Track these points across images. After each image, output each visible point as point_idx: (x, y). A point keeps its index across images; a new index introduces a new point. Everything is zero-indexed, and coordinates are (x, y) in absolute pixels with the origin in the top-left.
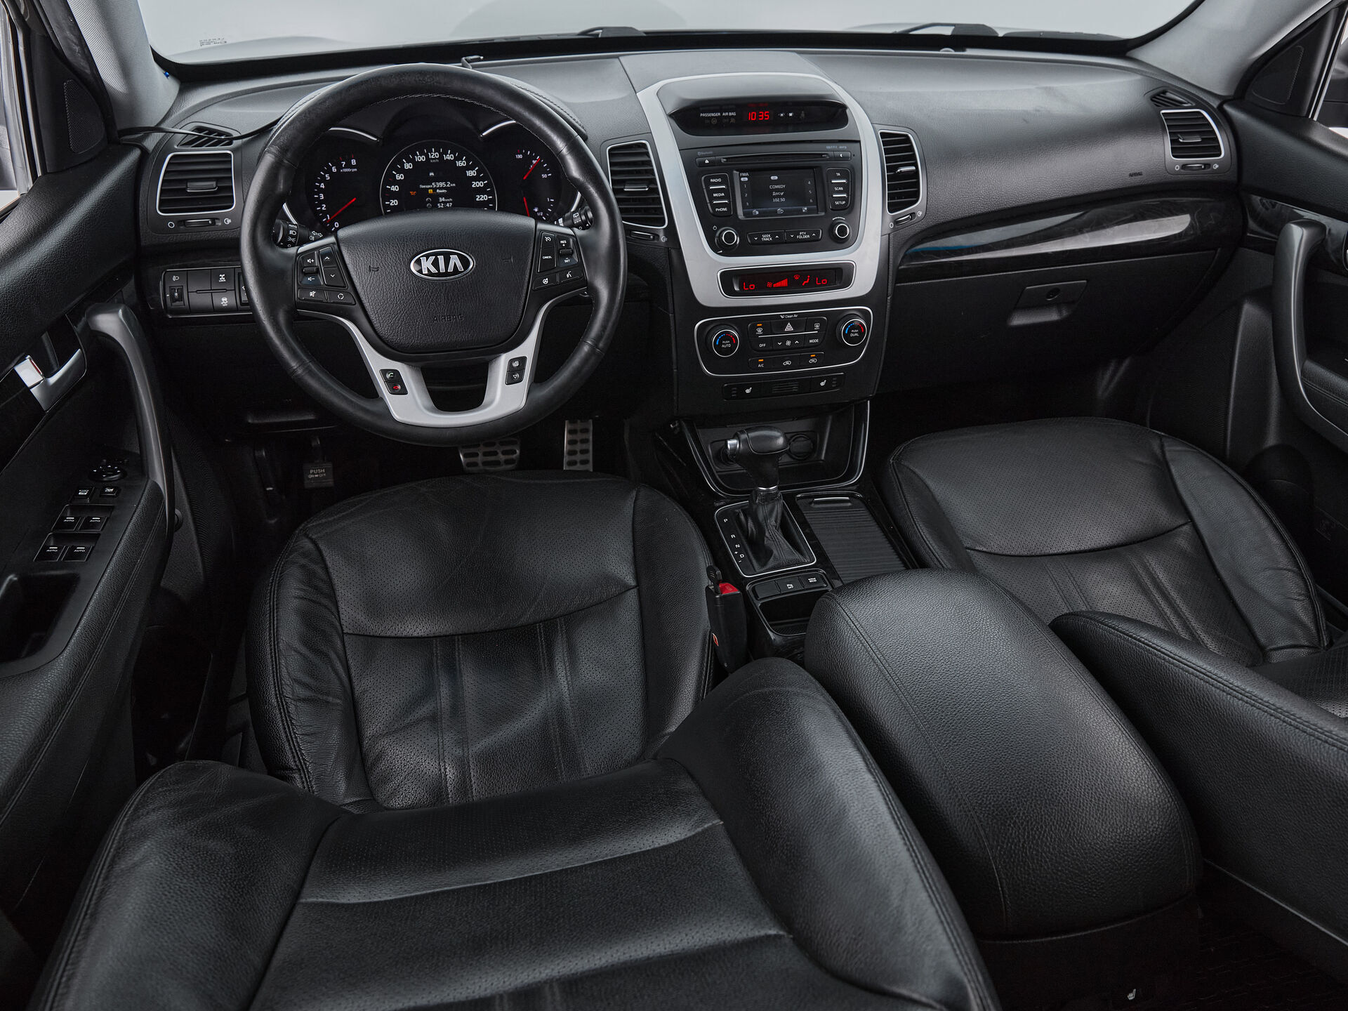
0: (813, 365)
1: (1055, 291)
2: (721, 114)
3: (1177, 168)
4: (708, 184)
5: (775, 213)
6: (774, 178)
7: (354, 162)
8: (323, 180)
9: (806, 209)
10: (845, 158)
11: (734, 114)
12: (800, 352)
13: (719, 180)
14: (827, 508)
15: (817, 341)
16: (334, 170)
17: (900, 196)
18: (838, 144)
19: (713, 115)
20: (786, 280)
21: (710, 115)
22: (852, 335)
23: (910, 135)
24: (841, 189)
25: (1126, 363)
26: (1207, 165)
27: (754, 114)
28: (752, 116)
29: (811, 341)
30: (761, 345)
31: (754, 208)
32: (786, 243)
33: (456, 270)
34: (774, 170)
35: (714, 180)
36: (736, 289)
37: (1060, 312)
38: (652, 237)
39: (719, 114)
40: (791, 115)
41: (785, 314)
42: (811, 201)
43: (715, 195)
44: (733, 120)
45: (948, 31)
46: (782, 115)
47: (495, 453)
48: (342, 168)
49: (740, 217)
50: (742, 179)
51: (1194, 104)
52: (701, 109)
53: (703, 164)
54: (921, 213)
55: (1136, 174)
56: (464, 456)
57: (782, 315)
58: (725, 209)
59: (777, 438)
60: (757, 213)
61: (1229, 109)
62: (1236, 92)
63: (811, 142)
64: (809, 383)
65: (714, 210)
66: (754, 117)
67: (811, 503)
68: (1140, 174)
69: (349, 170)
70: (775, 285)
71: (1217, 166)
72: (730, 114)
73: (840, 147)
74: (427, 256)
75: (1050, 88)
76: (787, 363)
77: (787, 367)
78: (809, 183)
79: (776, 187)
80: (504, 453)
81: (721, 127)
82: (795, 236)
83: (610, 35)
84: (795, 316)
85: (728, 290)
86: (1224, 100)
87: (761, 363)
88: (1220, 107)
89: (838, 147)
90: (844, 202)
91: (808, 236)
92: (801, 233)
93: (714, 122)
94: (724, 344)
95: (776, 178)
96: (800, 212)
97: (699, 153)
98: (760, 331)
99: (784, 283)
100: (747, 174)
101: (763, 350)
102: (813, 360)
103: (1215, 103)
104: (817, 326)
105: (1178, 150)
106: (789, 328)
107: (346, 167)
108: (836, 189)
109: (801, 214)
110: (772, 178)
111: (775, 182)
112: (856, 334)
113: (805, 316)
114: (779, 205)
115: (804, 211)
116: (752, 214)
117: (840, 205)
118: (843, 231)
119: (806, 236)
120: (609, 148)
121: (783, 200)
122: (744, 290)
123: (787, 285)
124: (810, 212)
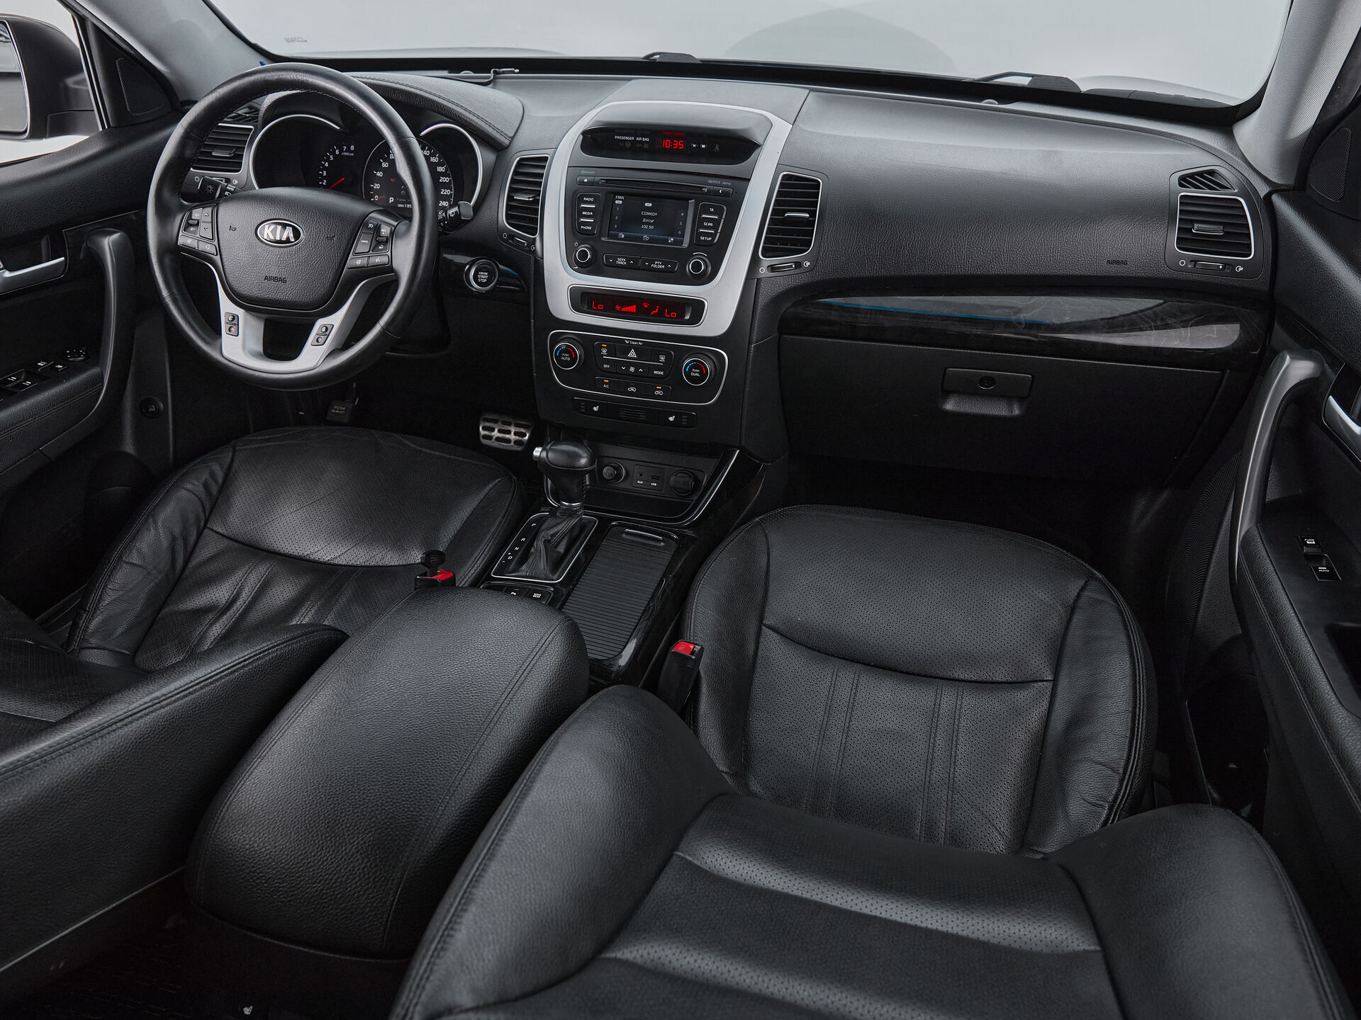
0: (658, 397)
2: (635, 138)
3: (1183, 263)
4: (581, 201)
5: (640, 239)
6: (648, 205)
7: (352, 148)
8: (328, 160)
9: (672, 239)
10: (725, 195)
11: (647, 140)
12: (645, 381)
13: (592, 199)
14: (633, 541)
15: (662, 373)
16: (337, 152)
17: (780, 242)
18: (722, 180)
19: (627, 138)
20: (635, 306)
21: (624, 138)
22: (692, 374)
23: (820, 180)
24: (711, 225)
25: (1165, 495)
26: (1231, 265)
27: (668, 142)
28: (666, 144)
29: (655, 372)
30: (605, 366)
31: (621, 232)
32: (639, 270)
34: (649, 197)
35: (587, 199)
36: (586, 307)
38: (527, 245)
39: (633, 138)
40: (703, 146)
41: (630, 340)
42: (679, 232)
43: (584, 213)
44: (646, 146)
45: (1025, 81)
46: (695, 146)
48: (343, 152)
49: (603, 238)
50: (617, 202)
51: (1236, 191)
52: (617, 131)
53: (582, 183)
54: (808, 264)
55: (1117, 262)
56: (483, 429)
57: (627, 340)
58: (590, 228)
60: (623, 236)
61: (1275, 198)
62: (1297, 180)
63: (699, 174)
64: (659, 414)
65: (580, 227)
66: (668, 145)
67: (622, 533)
68: (1125, 263)
69: (347, 154)
70: (624, 309)
71: (1241, 269)
72: (644, 139)
73: (724, 183)
74: (269, 225)
75: (1056, 152)
76: (632, 389)
77: (631, 394)
78: (682, 213)
79: (648, 214)
80: (516, 434)
81: (635, 151)
82: (650, 265)
83: (666, 60)
84: (641, 344)
85: (576, 307)
86: (1276, 189)
87: (606, 383)
88: (1268, 196)
89: (721, 182)
90: (710, 239)
91: (663, 266)
92: (656, 262)
93: (628, 145)
94: (563, 357)
95: (650, 205)
96: (666, 242)
97: (583, 172)
98: (604, 351)
99: (633, 309)
100: (623, 198)
101: (606, 371)
102: (659, 392)
103: (1263, 190)
104: (662, 358)
105: (1187, 241)
106: (632, 354)
107: (346, 151)
108: (706, 224)
109: (666, 244)
110: (646, 204)
111: (648, 209)
112: (697, 374)
113: (651, 347)
114: (647, 232)
115: (670, 241)
116: (616, 237)
117: (705, 241)
118: (697, 266)
119: (660, 267)
120: (518, 159)
121: (652, 227)
122: (592, 309)
123: (635, 311)
124: (675, 243)
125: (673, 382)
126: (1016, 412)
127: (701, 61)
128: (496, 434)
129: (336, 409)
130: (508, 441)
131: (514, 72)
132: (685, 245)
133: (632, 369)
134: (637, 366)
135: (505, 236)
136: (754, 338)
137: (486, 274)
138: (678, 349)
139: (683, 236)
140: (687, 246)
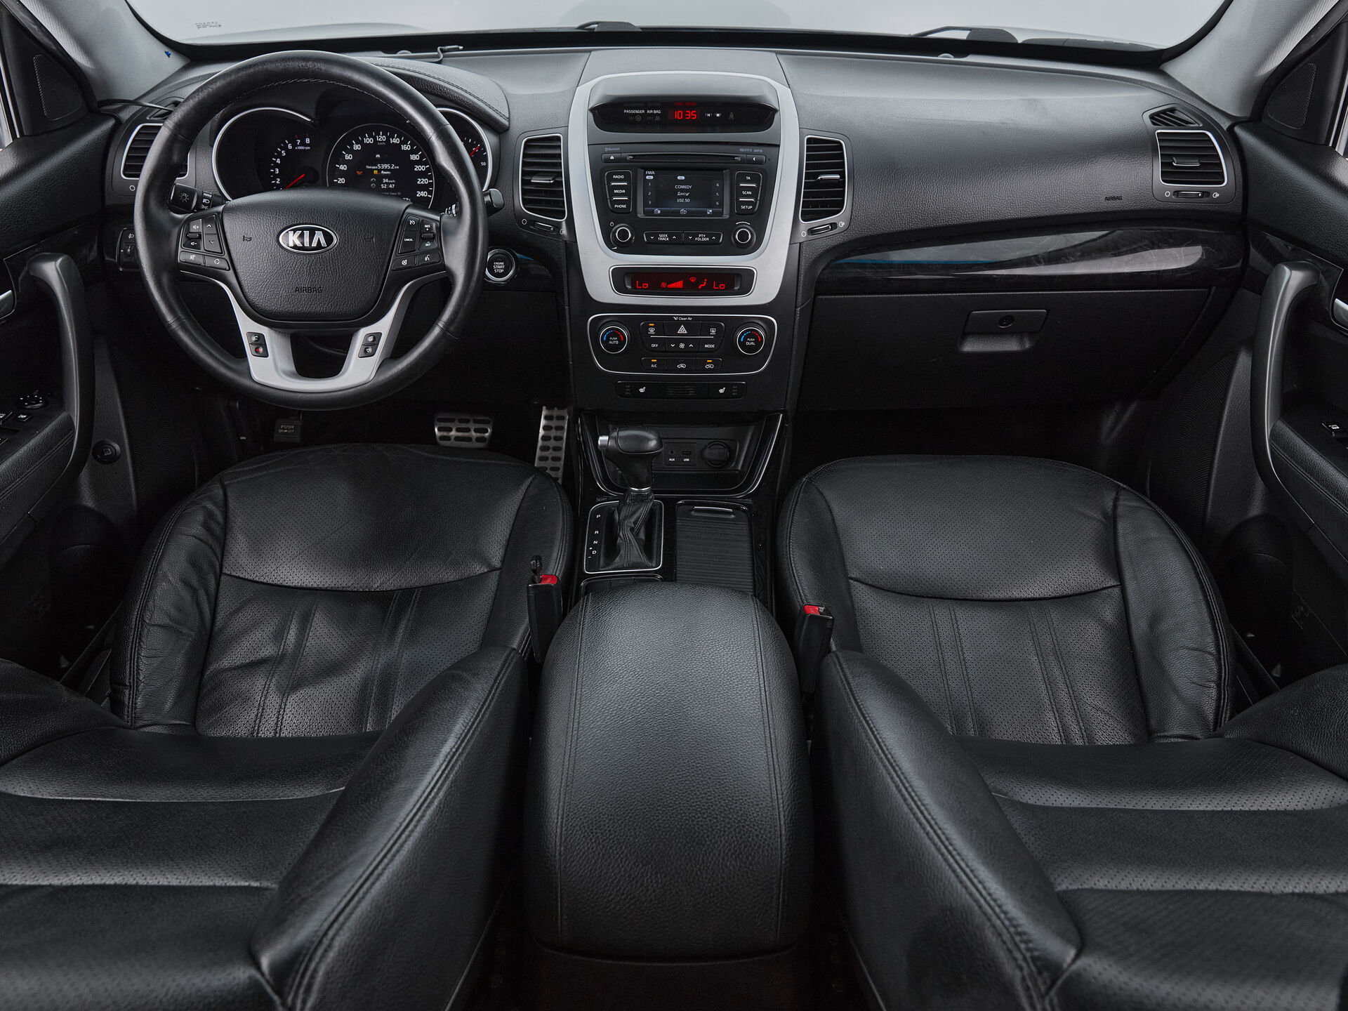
0: (709, 371)
1: (1009, 318)
2: (646, 111)
3: (1168, 194)
4: (611, 179)
5: (678, 213)
6: (681, 178)
7: (308, 141)
8: (279, 155)
9: (711, 211)
10: (759, 162)
11: (659, 112)
12: (695, 356)
13: (622, 177)
14: (705, 518)
15: (713, 346)
16: (290, 147)
17: (815, 204)
18: (752, 147)
19: (637, 112)
20: (682, 281)
21: (633, 112)
22: (748, 343)
23: (842, 142)
24: (750, 193)
26: (1206, 194)
27: (680, 113)
28: (678, 115)
29: (706, 346)
30: (653, 346)
31: (656, 207)
32: (682, 244)
33: (319, 246)
34: (681, 170)
35: (617, 177)
36: (629, 287)
37: (1021, 343)
38: (552, 229)
39: (643, 111)
40: (718, 115)
41: (679, 316)
42: (717, 203)
43: (615, 191)
44: (658, 118)
45: (963, 35)
46: (709, 115)
47: (468, 430)
48: (297, 146)
49: (639, 215)
50: (647, 177)
51: (1201, 125)
52: (625, 105)
53: (608, 160)
54: (843, 224)
55: (1113, 198)
56: (438, 429)
57: (676, 316)
58: (625, 206)
59: (649, 440)
60: (659, 212)
61: (1237, 130)
62: (1253, 111)
63: (727, 143)
64: (705, 389)
65: (613, 206)
66: (680, 116)
67: (691, 511)
68: (1119, 198)
69: (302, 148)
70: (669, 286)
71: (1217, 195)
72: (655, 112)
73: (755, 151)
74: (295, 231)
75: (1035, 100)
76: (681, 366)
77: (681, 370)
78: (718, 185)
79: (683, 187)
80: (476, 431)
81: (646, 124)
82: (693, 238)
83: (605, 29)
84: (690, 319)
85: (620, 287)
86: (1236, 121)
87: (654, 363)
88: (1231, 129)
89: (753, 150)
90: (751, 207)
91: (708, 239)
92: (700, 235)
93: (639, 119)
94: (611, 340)
95: (683, 178)
96: (705, 214)
97: (606, 150)
98: (652, 331)
99: (680, 284)
100: (653, 173)
101: (654, 350)
102: (709, 366)
103: (1225, 124)
104: (713, 331)
105: (1169, 174)
106: (682, 330)
107: (300, 145)
108: (744, 193)
109: (705, 216)
110: (679, 178)
111: (681, 182)
112: (752, 343)
113: (701, 321)
114: (684, 205)
115: (708, 213)
116: (652, 213)
117: (746, 209)
118: (743, 236)
119: (705, 239)
120: (525, 140)
121: (688, 200)
122: (636, 288)
123: (681, 286)
124: (714, 214)
125: (728, 353)
126: (1027, 346)
127: (642, 28)
128: (453, 433)
129: (283, 429)
130: (469, 439)
131: (458, 50)
132: (726, 216)
133: (682, 346)
134: (686, 342)
135: (524, 221)
136: (799, 301)
137: (503, 263)
138: (730, 322)
139: (721, 206)
140: (728, 217)
